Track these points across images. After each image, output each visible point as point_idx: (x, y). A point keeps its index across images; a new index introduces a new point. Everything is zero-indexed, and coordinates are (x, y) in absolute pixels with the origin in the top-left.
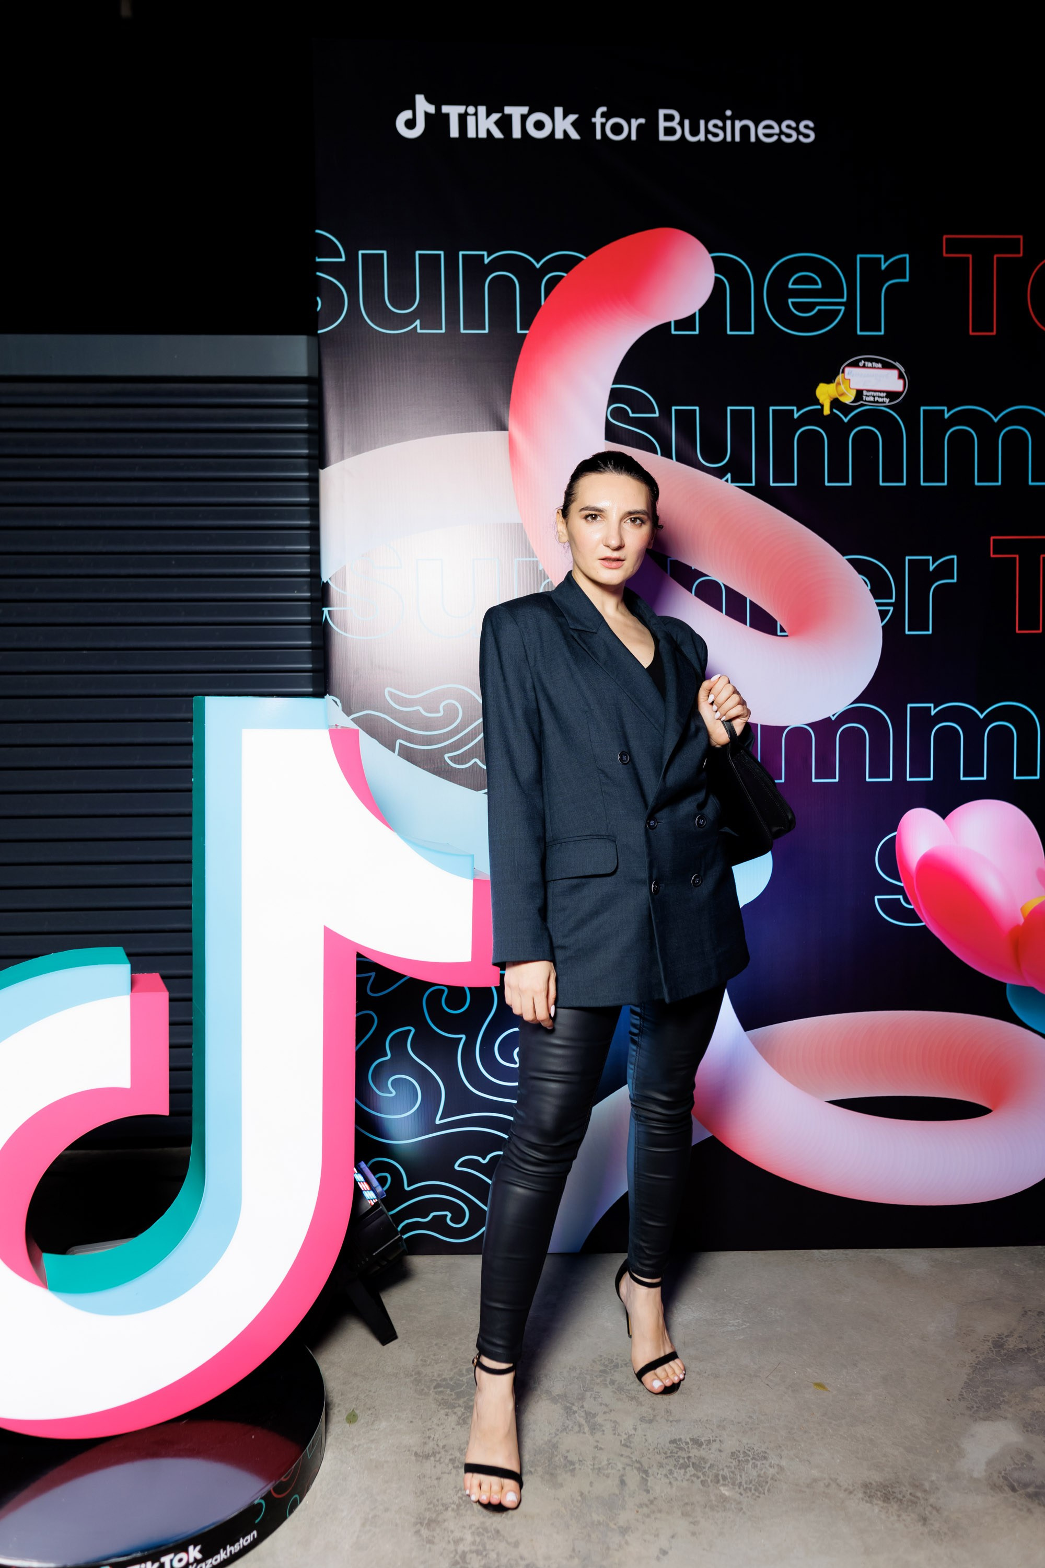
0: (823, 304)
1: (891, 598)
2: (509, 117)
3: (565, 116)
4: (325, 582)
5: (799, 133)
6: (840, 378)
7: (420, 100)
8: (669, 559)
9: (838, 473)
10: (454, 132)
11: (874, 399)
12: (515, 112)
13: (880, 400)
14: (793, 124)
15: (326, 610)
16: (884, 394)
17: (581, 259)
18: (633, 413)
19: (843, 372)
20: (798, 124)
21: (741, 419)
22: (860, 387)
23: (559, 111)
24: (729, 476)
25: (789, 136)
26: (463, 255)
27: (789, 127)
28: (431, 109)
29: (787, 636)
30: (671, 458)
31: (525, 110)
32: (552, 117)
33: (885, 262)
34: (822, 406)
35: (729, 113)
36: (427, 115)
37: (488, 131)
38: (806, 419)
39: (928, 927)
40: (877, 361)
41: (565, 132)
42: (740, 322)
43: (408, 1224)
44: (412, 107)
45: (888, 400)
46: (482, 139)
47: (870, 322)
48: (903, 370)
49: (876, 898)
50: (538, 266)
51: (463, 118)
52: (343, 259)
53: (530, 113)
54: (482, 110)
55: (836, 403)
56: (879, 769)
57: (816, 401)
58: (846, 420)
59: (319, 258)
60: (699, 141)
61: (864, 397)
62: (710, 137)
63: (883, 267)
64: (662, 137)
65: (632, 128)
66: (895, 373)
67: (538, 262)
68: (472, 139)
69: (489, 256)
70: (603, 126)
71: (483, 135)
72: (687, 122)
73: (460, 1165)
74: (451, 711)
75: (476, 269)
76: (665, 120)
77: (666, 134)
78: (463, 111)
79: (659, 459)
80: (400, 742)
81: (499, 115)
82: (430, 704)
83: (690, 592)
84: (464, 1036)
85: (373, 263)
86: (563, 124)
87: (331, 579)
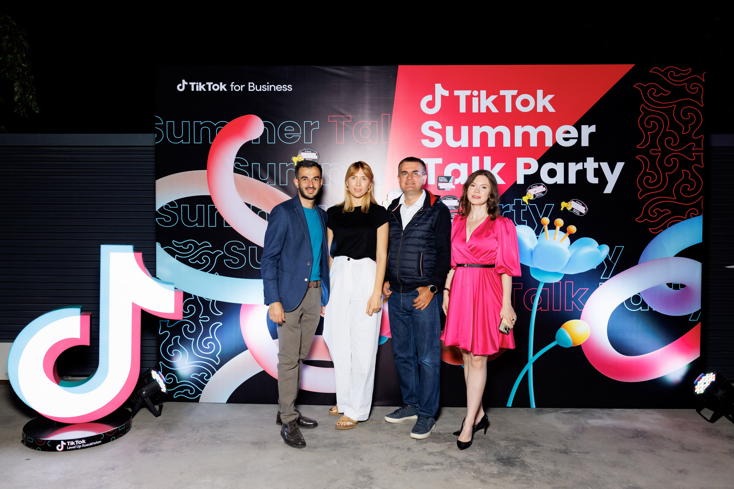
0: (295, 135)
2: (208, 85)
3: (223, 85)
4: (156, 211)
5: (288, 88)
7: (184, 81)
8: (251, 206)
10: (193, 89)
12: (209, 84)
15: (157, 219)
17: (227, 123)
18: (241, 165)
20: (287, 86)
21: (271, 167)
23: (221, 83)
25: (285, 89)
26: (195, 122)
27: (285, 87)
28: (187, 83)
30: (252, 178)
31: (212, 83)
32: (219, 85)
33: (312, 123)
34: (294, 163)
35: (268, 83)
36: (185, 85)
38: (290, 167)
41: (223, 89)
43: (177, 393)
44: (182, 83)
50: (215, 125)
51: (195, 86)
53: (213, 84)
54: (200, 83)
57: (293, 162)
59: (156, 123)
60: (260, 91)
62: (263, 90)
63: (311, 125)
64: (249, 90)
65: (241, 88)
66: (315, 154)
68: (197, 91)
69: (202, 122)
70: (233, 87)
71: (200, 90)
72: (256, 86)
73: (192, 376)
74: (191, 247)
75: (198, 126)
76: (250, 85)
77: (251, 89)
78: (195, 84)
79: (248, 177)
80: (176, 255)
81: (205, 85)
82: (185, 245)
83: (257, 215)
84: (193, 339)
85: (170, 125)
86: (222, 87)
87: (158, 210)
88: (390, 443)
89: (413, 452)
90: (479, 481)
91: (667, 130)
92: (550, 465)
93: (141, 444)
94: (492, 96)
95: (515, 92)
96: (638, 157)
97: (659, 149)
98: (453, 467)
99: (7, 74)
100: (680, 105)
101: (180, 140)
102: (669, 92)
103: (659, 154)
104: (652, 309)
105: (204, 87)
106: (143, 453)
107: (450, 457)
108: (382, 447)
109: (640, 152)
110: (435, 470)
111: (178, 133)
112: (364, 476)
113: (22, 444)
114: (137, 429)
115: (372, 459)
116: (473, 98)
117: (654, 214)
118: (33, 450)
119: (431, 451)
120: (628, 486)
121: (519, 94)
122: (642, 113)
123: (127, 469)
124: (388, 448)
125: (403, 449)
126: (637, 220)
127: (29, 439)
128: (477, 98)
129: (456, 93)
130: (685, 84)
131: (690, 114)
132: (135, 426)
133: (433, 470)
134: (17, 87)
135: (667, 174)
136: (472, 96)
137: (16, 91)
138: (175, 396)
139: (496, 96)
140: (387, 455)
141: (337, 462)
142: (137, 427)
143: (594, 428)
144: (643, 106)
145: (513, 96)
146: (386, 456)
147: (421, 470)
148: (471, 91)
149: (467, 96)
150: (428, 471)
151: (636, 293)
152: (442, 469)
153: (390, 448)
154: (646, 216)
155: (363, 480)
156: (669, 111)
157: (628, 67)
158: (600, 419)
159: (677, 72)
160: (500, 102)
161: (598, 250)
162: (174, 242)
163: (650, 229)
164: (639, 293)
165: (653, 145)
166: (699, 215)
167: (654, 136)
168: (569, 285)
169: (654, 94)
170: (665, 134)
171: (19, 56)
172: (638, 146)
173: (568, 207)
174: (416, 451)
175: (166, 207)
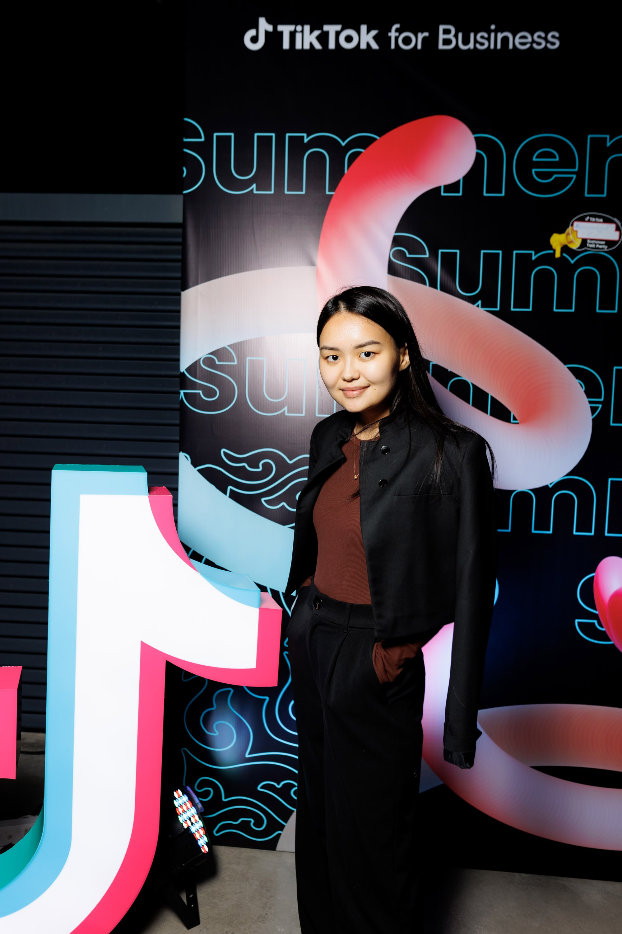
0: (559, 173)
1: (601, 398)
2: (328, 32)
3: (368, 31)
4: (182, 372)
5: (547, 41)
6: (569, 229)
7: (262, 21)
8: (431, 364)
9: (564, 302)
11: (596, 246)
12: (331, 29)
13: (600, 247)
14: (543, 35)
15: (182, 392)
16: (604, 243)
17: (375, 139)
18: (410, 254)
19: (572, 225)
20: (546, 35)
21: (491, 260)
22: (585, 237)
23: (364, 28)
24: (480, 302)
25: (539, 44)
26: (289, 137)
27: (539, 37)
28: (270, 28)
29: (518, 423)
30: (437, 288)
31: (338, 27)
32: (359, 32)
33: (610, 140)
34: (554, 251)
35: (493, 27)
36: (267, 33)
37: (311, 45)
38: (541, 261)
39: (614, 644)
40: (600, 217)
41: (368, 44)
42: (494, 186)
43: (224, 824)
44: (256, 27)
45: (606, 247)
46: (306, 50)
47: (596, 187)
48: (619, 224)
49: (577, 621)
50: (343, 144)
51: (293, 35)
52: (203, 139)
53: (342, 29)
54: (307, 28)
55: (565, 249)
56: (584, 525)
57: (550, 247)
58: (572, 262)
59: (187, 138)
60: (469, 49)
61: (588, 245)
62: (478, 46)
63: (608, 144)
64: (441, 46)
65: (418, 40)
66: (613, 226)
67: (344, 142)
68: (299, 50)
69: (308, 137)
70: (397, 38)
71: (307, 47)
72: (460, 35)
73: (262, 788)
74: (267, 467)
75: (298, 146)
76: (444, 33)
77: (444, 44)
78: (293, 29)
79: (427, 288)
80: (230, 487)
81: (320, 32)
82: (253, 461)
83: (447, 388)
84: (267, 698)
85: (224, 142)
86: (366, 38)
87: (186, 370)
101: (248, 183)
111: (244, 166)
138: (217, 832)
162: (225, 453)
175: (209, 361)
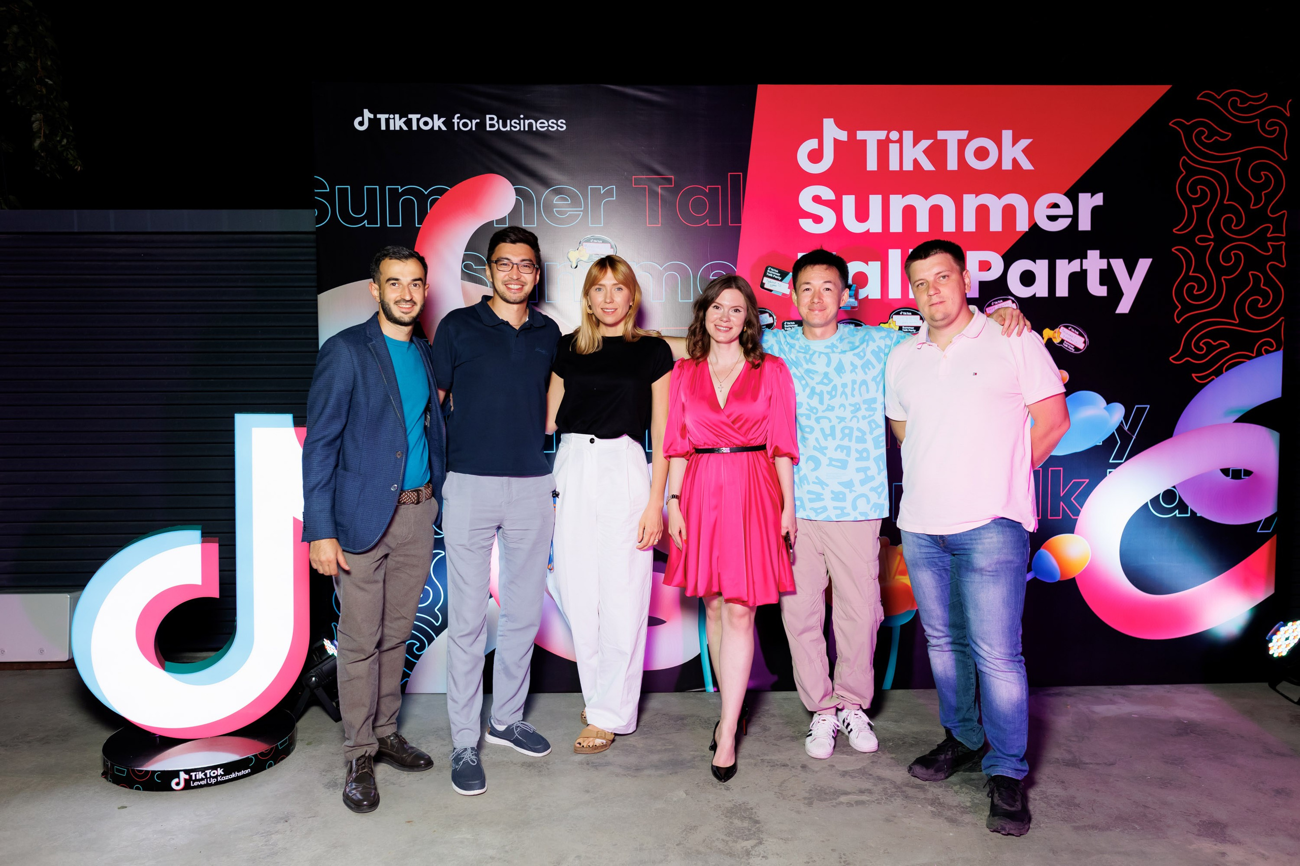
0: (572, 211)
2: (411, 119)
3: (439, 119)
5: (558, 126)
6: (581, 248)
7: (366, 111)
10: (383, 127)
12: (414, 117)
14: (555, 122)
17: (448, 190)
18: (475, 266)
19: (582, 245)
20: (557, 122)
22: (591, 252)
23: (436, 116)
25: (553, 127)
26: (388, 188)
27: (552, 123)
28: (372, 116)
31: (419, 116)
32: (432, 119)
33: (603, 189)
34: (572, 262)
35: (522, 116)
36: (369, 119)
38: (563, 269)
40: (600, 239)
41: (439, 127)
42: (529, 220)
44: (362, 115)
46: (397, 131)
47: (596, 220)
48: (613, 244)
50: (426, 193)
51: (387, 120)
52: (328, 190)
53: (421, 117)
54: (397, 116)
55: (579, 261)
57: (569, 260)
59: (316, 190)
60: (507, 131)
62: (512, 128)
63: (602, 192)
64: (488, 129)
65: (473, 124)
66: (609, 245)
67: (426, 192)
68: (392, 131)
69: (401, 188)
70: (458, 123)
71: (397, 128)
72: (501, 121)
75: (395, 195)
76: (490, 120)
77: (490, 127)
78: (387, 117)
81: (406, 119)
85: (343, 192)
86: (437, 123)
88: (768, 758)
89: (813, 772)
90: (945, 821)
91: (1225, 202)
92: (1055, 788)
93: (323, 773)
94: (923, 141)
95: (963, 134)
96: (1176, 250)
97: (1211, 235)
98: (891, 796)
99: (19, 97)
100: (1247, 158)
101: (362, 220)
102: (1228, 135)
103: (1211, 244)
104: (1196, 514)
105: (405, 123)
106: (331, 789)
107: (880, 779)
108: (755, 765)
109: (1180, 240)
110: (862, 803)
111: (358, 209)
112: (742, 818)
113: (104, 779)
114: (308, 744)
115: (745, 788)
116: (890, 144)
117: (1201, 349)
118: (127, 790)
119: (844, 770)
120: (1200, 821)
121: (970, 138)
122: (1183, 171)
123: (311, 819)
124: (767, 767)
125: (793, 767)
126: (1173, 359)
127: (118, 770)
128: (898, 145)
129: (861, 135)
130: (1257, 122)
131: (1264, 174)
132: (301, 740)
133: (858, 803)
134: (37, 122)
135: (1224, 279)
136: (888, 140)
137: (36, 130)
139: (930, 142)
140: (769, 778)
141: (687, 794)
142: (307, 742)
143: (1107, 719)
144: (1184, 159)
145: (959, 141)
146: (769, 780)
147: (836, 803)
148: (886, 132)
149: (879, 141)
150: (849, 804)
151: (1169, 488)
152: (874, 802)
153: (772, 766)
154: (1187, 352)
155: (742, 826)
156: (1228, 169)
157: (1160, 90)
158: (1112, 704)
159: (1244, 99)
160: (937, 152)
161: (1105, 413)
163: (1193, 375)
164: (1174, 487)
165: (1201, 228)
166: (1277, 349)
167: (1203, 213)
168: (1056, 474)
169: (1205, 138)
170: (1223, 209)
171: (39, 64)
172: (1176, 231)
173: (1055, 338)
174: (817, 769)
